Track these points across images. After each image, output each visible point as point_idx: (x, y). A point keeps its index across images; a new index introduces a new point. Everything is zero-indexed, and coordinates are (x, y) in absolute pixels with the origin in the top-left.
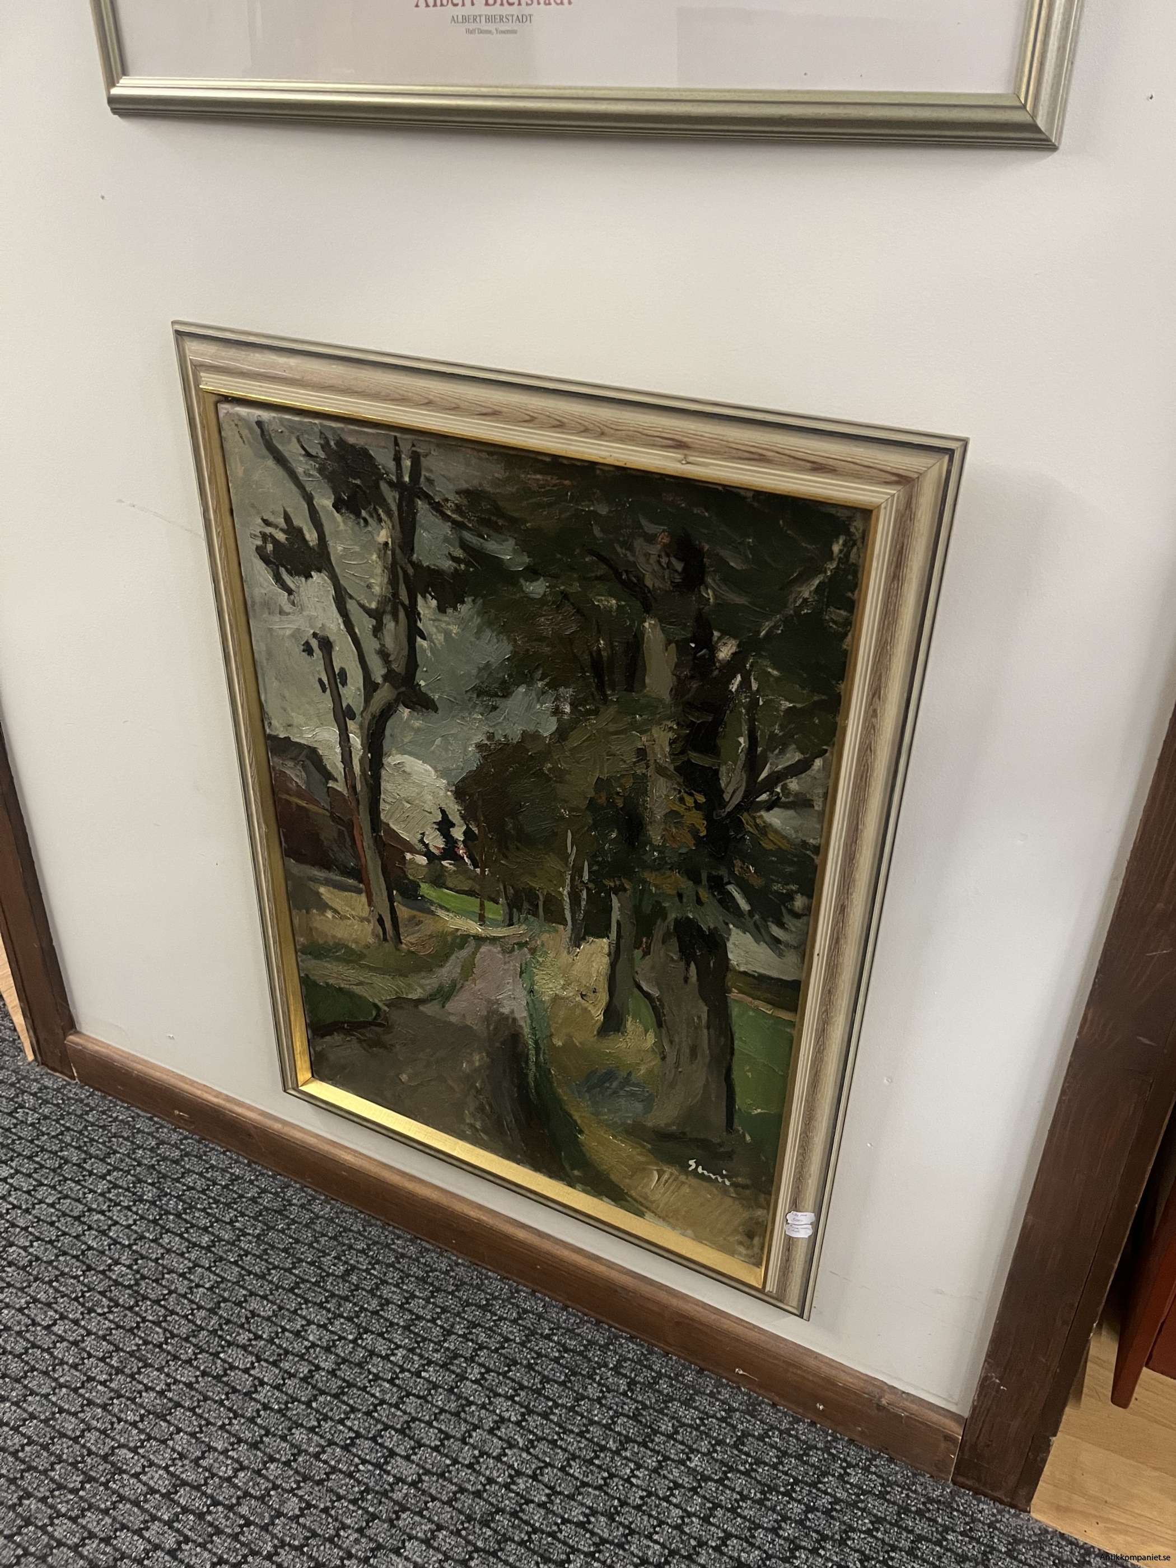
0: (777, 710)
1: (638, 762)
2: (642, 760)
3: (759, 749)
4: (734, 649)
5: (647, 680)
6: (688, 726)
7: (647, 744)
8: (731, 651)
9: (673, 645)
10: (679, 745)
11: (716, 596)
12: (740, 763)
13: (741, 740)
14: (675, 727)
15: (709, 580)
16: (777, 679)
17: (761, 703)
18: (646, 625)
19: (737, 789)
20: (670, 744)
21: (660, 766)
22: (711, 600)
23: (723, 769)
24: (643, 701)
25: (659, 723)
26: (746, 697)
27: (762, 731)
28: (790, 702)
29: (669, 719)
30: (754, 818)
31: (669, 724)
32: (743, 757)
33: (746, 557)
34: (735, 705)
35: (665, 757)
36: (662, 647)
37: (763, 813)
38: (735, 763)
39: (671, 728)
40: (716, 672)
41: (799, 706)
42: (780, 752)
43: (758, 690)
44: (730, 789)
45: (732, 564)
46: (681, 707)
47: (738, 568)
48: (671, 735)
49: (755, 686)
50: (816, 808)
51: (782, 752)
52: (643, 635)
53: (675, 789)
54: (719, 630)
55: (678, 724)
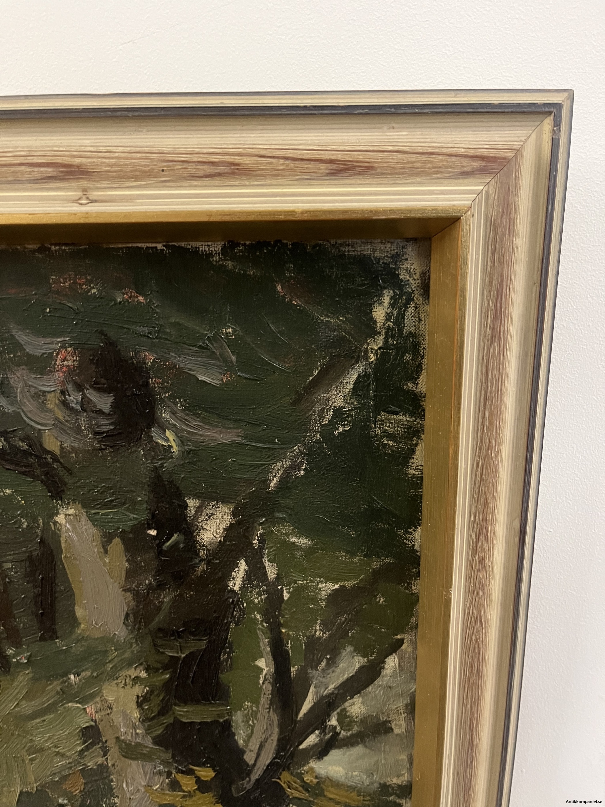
0: (314, 600)
1: (87, 748)
2: (93, 744)
3: (294, 670)
4: (228, 520)
5: (79, 612)
6: (165, 668)
7: (98, 717)
8: (224, 526)
9: (117, 541)
10: (157, 700)
11: (182, 441)
12: (265, 700)
13: (261, 663)
14: (143, 674)
15: (166, 415)
16: (309, 552)
17: (286, 596)
18: (61, 519)
19: (266, 740)
20: (139, 705)
21: (128, 745)
22: (175, 449)
23: (238, 717)
24: (77, 649)
25: (113, 676)
26: (259, 594)
27: (296, 640)
28: (334, 581)
29: (129, 665)
30: (300, 776)
31: (133, 673)
32: (268, 688)
33: (226, 361)
34: (243, 611)
35: (135, 727)
36: (96, 549)
37: (314, 764)
38: (256, 701)
39: (137, 679)
40: (202, 567)
41: (348, 584)
42: (328, 665)
43: (278, 577)
44: (254, 745)
45: (201, 378)
46: (149, 639)
47: (215, 382)
48: (139, 690)
49: (272, 572)
50: (397, 731)
51: (332, 663)
52: (56, 536)
53: (160, 773)
54: (196, 496)
55: (147, 670)
